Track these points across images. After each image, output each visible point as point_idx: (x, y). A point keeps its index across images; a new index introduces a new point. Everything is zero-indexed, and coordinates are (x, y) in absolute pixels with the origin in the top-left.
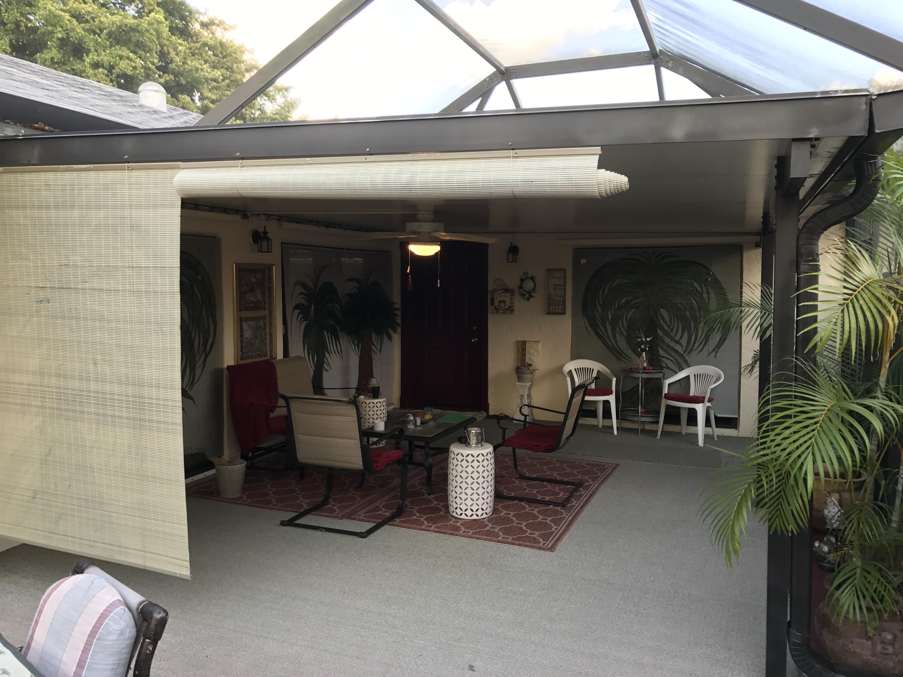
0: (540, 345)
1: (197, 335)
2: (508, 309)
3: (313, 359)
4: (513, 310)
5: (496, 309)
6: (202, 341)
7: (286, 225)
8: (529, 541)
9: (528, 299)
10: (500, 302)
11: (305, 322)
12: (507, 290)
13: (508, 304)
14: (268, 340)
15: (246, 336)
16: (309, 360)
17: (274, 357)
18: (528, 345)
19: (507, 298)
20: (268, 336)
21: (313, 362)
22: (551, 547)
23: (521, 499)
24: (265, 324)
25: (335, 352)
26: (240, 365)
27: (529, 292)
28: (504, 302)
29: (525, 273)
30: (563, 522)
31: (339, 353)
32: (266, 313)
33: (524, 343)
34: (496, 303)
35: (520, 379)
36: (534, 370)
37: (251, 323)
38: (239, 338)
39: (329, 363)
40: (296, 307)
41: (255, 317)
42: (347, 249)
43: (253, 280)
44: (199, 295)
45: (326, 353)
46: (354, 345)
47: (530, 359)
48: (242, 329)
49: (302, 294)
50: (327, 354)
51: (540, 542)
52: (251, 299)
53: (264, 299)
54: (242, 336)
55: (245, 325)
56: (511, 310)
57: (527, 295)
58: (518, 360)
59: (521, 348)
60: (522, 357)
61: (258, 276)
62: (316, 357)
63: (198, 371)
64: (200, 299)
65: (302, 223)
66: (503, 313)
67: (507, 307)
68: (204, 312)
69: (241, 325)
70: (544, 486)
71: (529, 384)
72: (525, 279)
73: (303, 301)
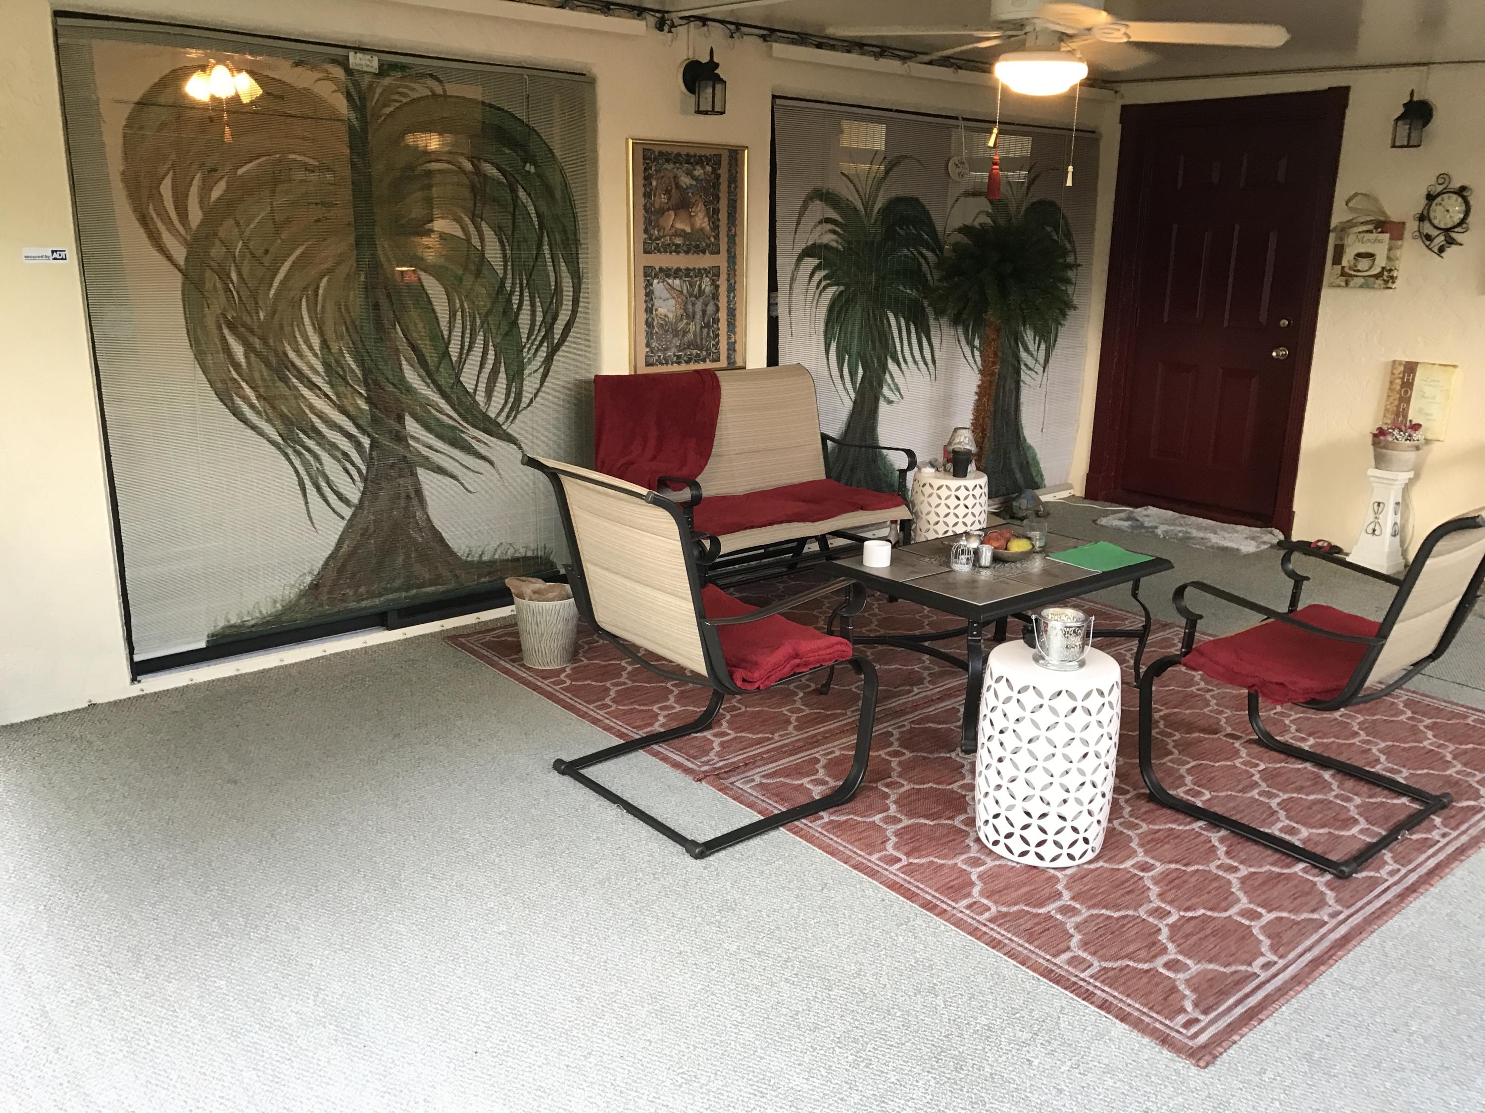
0: (1457, 377)
1: (526, 306)
2: (1377, 276)
3: (853, 374)
4: (1392, 277)
5: (1343, 274)
6: (539, 317)
7: (779, 49)
8: (1144, 997)
9: (1441, 250)
10: (1359, 255)
11: (833, 290)
12: (1382, 225)
13: (1381, 262)
14: (723, 325)
15: (662, 311)
16: (842, 376)
17: (739, 363)
18: (1420, 373)
19: (1379, 245)
20: (723, 315)
21: (853, 383)
22: (1204, 1046)
23: (1216, 820)
24: (717, 287)
25: (915, 362)
26: (645, 376)
27: (1447, 231)
28: (1370, 256)
29: (1444, 177)
30: (1308, 943)
31: (926, 364)
32: (721, 260)
33: (1411, 368)
34: (1347, 260)
35: (1380, 461)
36: (1427, 442)
37: (677, 282)
38: (643, 316)
39: (896, 385)
40: (809, 252)
41: (688, 269)
42: (964, 119)
43: (685, 180)
44: (531, 209)
45: (890, 361)
46: (973, 347)
47: (1421, 410)
48: (649, 294)
49: (827, 220)
50: (891, 365)
51: (1183, 1010)
52: (679, 226)
53: (715, 227)
54: (649, 310)
55: (658, 286)
56: (1386, 278)
57: (1440, 240)
58: (1386, 410)
59: (1399, 381)
60: (1398, 406)
61: (698, 172)
62: (860, 371)
63: (530, 384)
64: (535, 219)
65: (833, 48)
66: (1361, 287)
67: (1376, 270)
68: (546, 249)
69: (649, 284)
70: (1319, 784)
71: (1404, 477)
72: (1439, 194)
73: (828, 238)
